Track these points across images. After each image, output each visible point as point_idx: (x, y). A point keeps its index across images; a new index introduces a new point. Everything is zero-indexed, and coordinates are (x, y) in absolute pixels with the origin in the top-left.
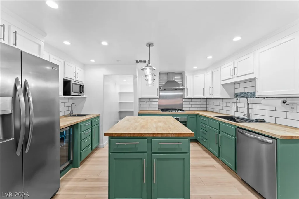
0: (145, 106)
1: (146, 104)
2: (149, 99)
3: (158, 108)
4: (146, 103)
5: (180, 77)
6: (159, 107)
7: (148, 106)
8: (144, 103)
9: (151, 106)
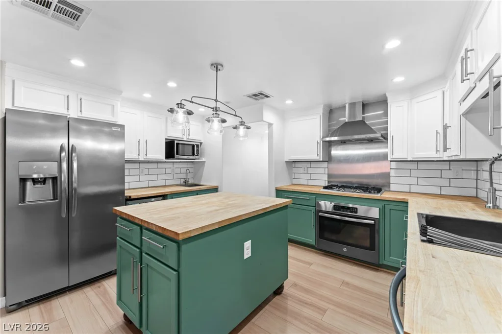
0: (302, 176)
1: (304, 172)
2: (309, 164)
3: (327, 182)
4: (304, 170)
5: (382, 112)
6: (329, 180)
7: (308, 176)
8: (301, 170)
9: (313, 177)
